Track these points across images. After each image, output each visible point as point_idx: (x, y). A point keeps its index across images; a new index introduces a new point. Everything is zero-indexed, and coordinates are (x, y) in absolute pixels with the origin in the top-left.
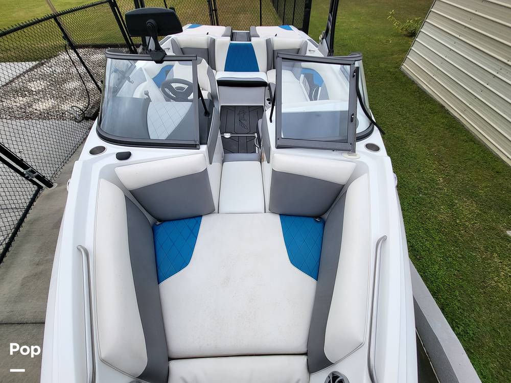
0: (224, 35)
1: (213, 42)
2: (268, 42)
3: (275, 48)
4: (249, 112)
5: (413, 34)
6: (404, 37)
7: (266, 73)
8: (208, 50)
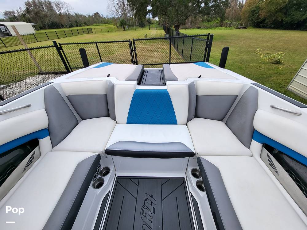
0: (129, 79)
1: (112, 88)
2: (192, 88)
3: (200, 94)
4: (162, 200)
5: (278, 62)
6: (272, 64)
7: (186, 125)
8: (106, 95)
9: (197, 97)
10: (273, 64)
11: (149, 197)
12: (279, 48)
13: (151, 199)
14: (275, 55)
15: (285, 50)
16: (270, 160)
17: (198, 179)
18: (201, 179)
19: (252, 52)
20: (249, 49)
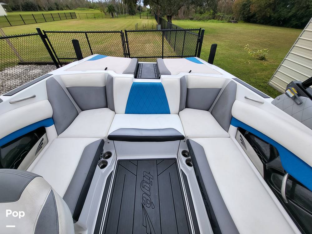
0: (126, 72)
1: (110, 81)
3: (190, 87)
4: (158, 176)
5: (263, 59)
6: (257, 60)
7: (178, 114)
8: (105, 88)
9: (188, 89)
10: (259, 61)
11: (147, 174)
12: (265, 44)
13: (149, 175)
14: (261, 52)
15: (271, 46)
16: (242, 140)
17: (187, 158)
18: (190, 157)
19: (241, 48)
20: (238, 44)
